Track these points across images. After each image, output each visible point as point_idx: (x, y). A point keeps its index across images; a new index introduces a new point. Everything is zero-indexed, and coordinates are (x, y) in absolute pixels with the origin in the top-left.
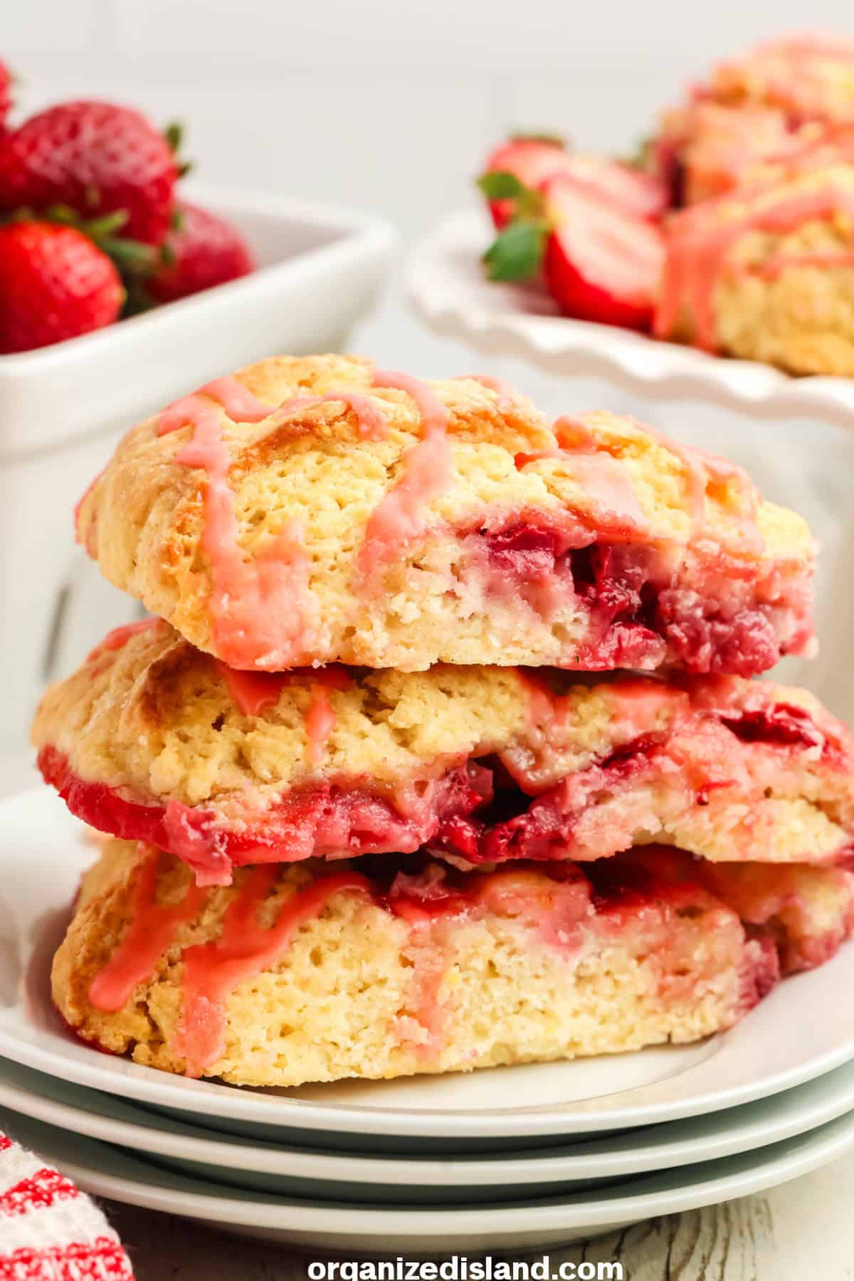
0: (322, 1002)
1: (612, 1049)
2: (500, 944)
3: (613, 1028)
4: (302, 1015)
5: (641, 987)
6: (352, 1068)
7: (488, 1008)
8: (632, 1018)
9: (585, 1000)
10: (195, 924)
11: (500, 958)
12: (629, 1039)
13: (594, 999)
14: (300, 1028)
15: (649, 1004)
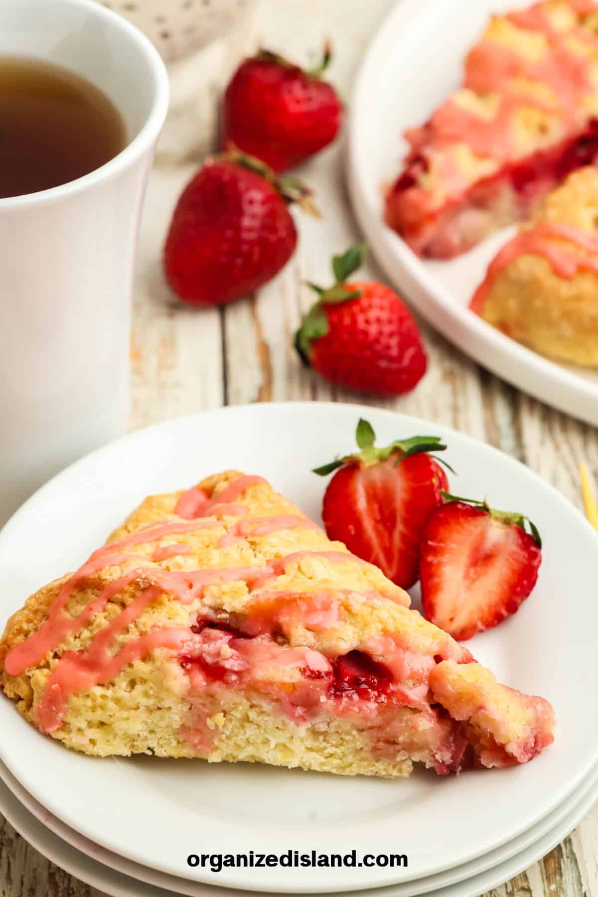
0: (125, 714)
1: (334, 771)
2: (252, 706)
3: (336, 762)
4: (112, 719)
5: (359, 745)
6: (149, 749)
7: (244, 738)
8: (350, 758)
9: (317, 744)
10: (77, 636)
11: (252, 714)
12: (348, 769)
13: (324, 744)
14: (110, 725)
15: (363, 754)
